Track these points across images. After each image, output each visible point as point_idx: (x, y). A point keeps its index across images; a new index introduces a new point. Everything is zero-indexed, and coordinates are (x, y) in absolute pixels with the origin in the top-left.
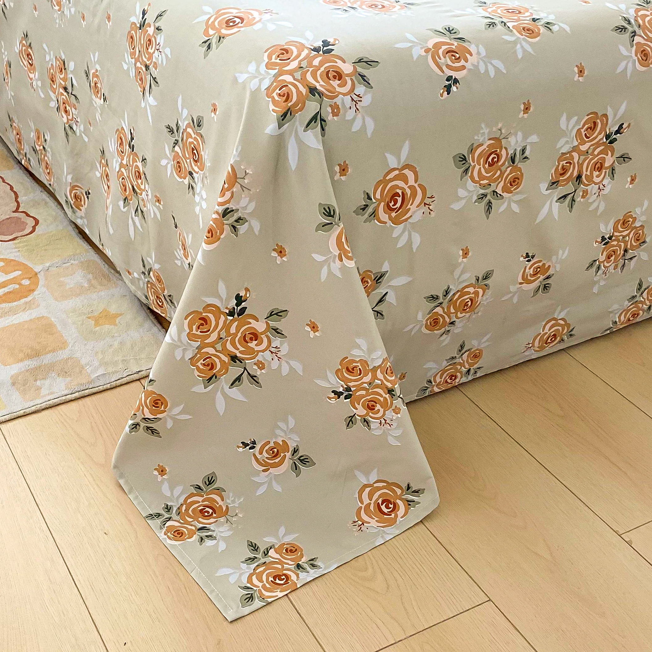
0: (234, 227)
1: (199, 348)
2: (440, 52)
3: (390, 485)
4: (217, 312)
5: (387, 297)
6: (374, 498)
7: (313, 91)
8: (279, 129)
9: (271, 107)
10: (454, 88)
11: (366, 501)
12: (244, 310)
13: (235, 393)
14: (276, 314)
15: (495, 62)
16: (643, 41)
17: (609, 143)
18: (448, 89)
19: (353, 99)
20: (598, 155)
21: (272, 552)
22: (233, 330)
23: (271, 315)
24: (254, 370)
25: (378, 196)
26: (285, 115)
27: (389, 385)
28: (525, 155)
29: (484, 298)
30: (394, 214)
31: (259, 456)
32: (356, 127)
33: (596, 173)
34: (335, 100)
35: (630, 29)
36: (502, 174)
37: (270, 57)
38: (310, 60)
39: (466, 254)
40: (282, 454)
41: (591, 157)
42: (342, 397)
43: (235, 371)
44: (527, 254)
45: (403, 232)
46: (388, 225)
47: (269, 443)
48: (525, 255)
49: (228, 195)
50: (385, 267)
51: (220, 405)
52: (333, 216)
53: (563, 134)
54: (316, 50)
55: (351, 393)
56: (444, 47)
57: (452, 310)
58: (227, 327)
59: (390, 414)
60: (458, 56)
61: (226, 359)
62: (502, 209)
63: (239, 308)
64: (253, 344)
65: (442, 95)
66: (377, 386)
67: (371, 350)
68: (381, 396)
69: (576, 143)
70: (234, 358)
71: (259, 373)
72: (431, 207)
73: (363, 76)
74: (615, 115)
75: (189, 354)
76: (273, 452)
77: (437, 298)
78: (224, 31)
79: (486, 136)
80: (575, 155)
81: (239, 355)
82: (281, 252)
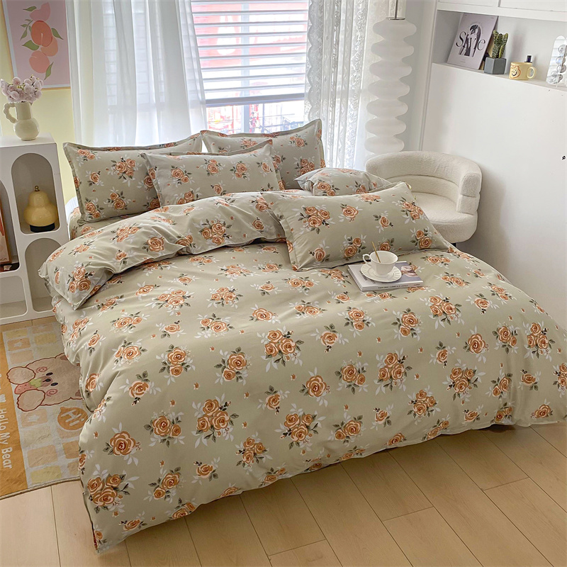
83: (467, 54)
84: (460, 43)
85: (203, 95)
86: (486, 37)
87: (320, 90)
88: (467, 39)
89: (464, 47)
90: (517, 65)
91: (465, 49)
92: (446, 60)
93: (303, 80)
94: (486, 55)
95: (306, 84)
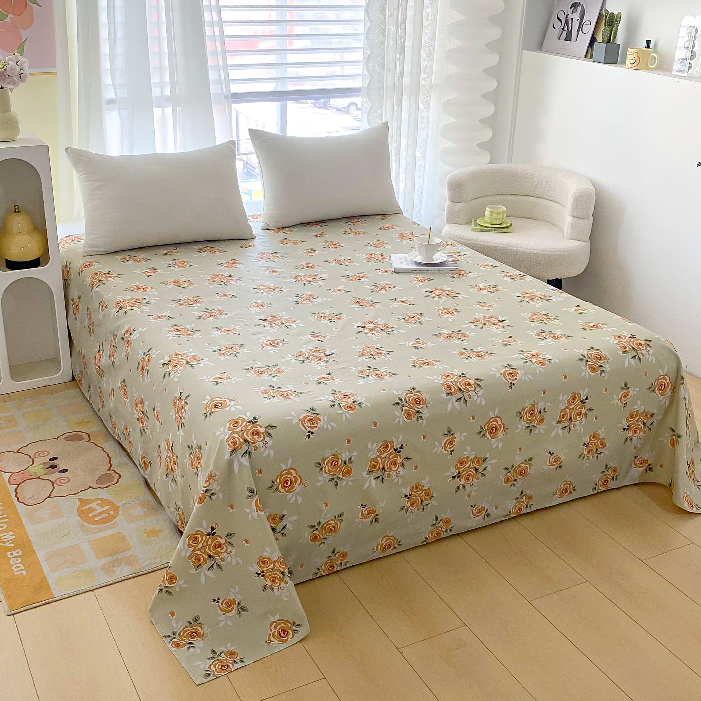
0: (210, 497)
1: (193, 551)
2: (306, 420)
3: (285, 622)
4: (202, 534)
5: (287, 526)
6: (277, 629)
7: (246, 441)
8: (231, 456)
9: (228, 447)
10: (311, 436)
11: (273, 630)
12: (215, 533)
13: (210, 573)
14: (230, 535)
15: (331, 423)
16: (408, 409)
17: (397, 453)
18: (309, 436)
19: (264, 443)
20: (392, 458)
21: (222, 655)
22: (209, 542)
23: (227, 536)
24: (220, 562)
25: (278, 481)
26: (233, 451)
27: (282, 570)
28: (351, 461)
29: (341, 526)
30: (287, 489)
31: (221, 607)
32: (265, 454)
33: (393, 466)
34: (255, 444)
35: (401, 403)
36: (341, 469)
37: (230, 425)
38: (246, 426)
39: (327, 505)
40: (233, 606)
41: (388, 459)
42: (260, 576)
43: (210, 562)
44: (362, 504)
45: (293, 495)
46: (284, 493)
47: (226, 599)
48: (361, 505)
49: (208, 483)
50: (285, 512)
51: (203, 579)
52: (253, 493)
53: (370, 450)
54: (250, 422)
55: (264, 574)
56: (308, 418)
57: (324, 532)
58: (207, 541)
59: (282, 584)
60: (314, 422)
61: (206, 557)
62: (344, 484)
63: (213, 532)
64: (219, 549)
65: (306, 439)
66: (276, 570)
67: (272, 553)
68: (278, 575)
69: (378, 454)
70: (210, 556)
71: (221, 563)
72: (305, 485)
73: (269, 433)
74: (397, 441)
75: (188, 554)
76: (228, 604)
77: (314, 526)
78: (213, 410)
79: (330, 454)
80: (379, 460)
81: (212, 555)
82: (232, 507)
83: (568, 38)
84: (558, 24)
85: (228, 87)
86: (591, 17)
87: (383, 83)
88: (567, 20)
89: (563, 29)
90: (636, 51)
91: (565, 32)
92: (540, 46)
93: (359, 69)
94: (593, 40)
95: (363, 75)
